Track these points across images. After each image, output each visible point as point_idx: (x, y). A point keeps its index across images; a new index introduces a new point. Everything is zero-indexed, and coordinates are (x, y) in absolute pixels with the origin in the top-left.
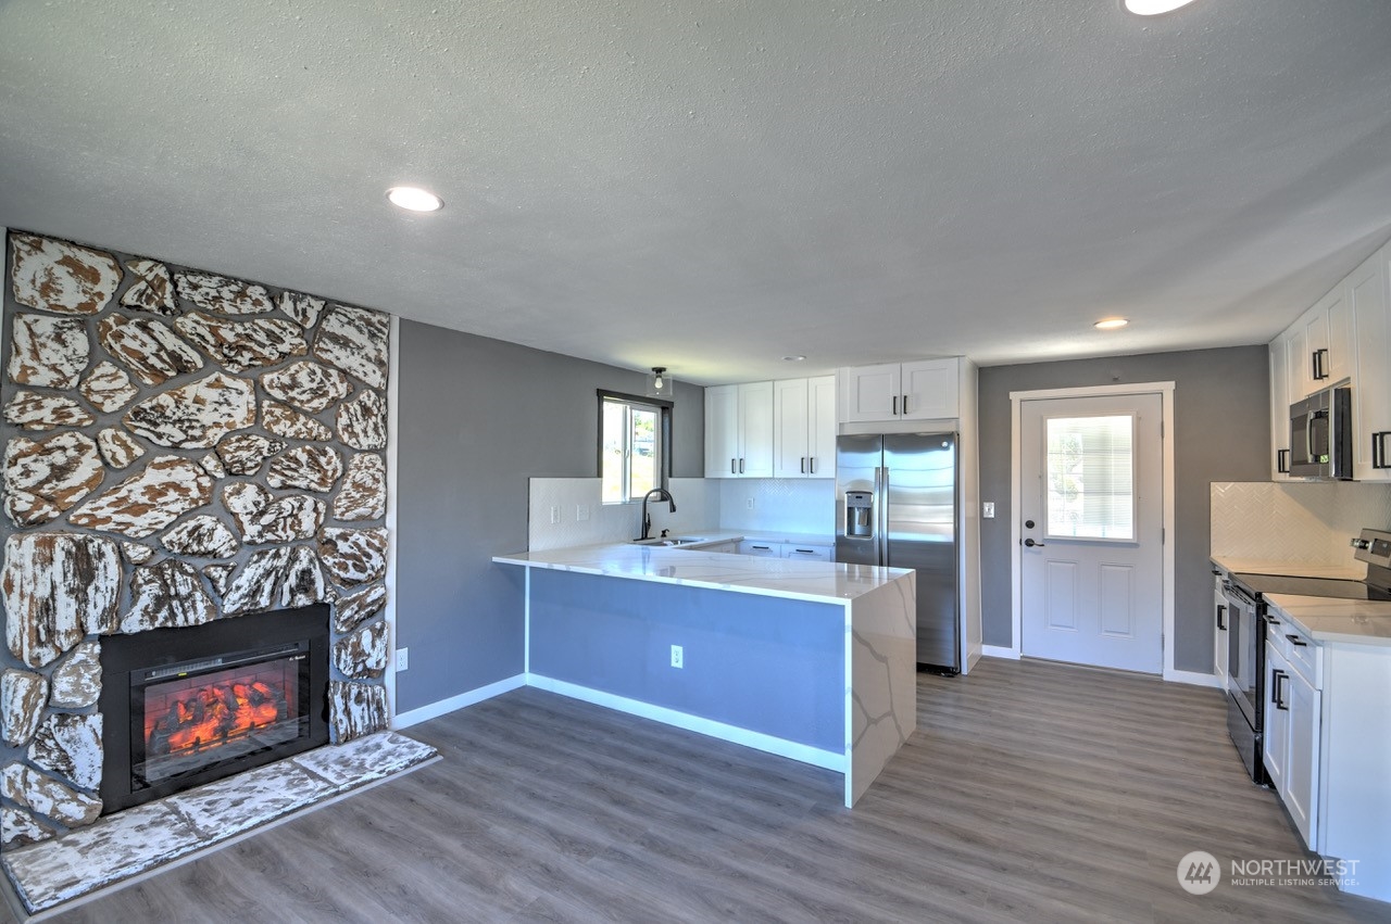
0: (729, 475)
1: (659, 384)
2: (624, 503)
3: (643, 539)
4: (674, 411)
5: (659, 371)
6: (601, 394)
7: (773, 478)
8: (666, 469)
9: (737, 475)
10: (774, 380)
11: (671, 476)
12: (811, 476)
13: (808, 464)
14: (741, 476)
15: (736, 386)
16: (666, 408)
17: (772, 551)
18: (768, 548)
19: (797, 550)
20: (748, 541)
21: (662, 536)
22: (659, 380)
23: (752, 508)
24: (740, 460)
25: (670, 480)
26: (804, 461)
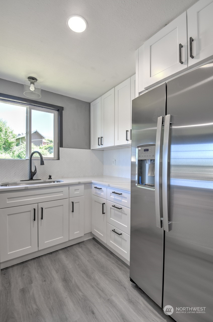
1: (32, 88)
5: (33, 79)
11: (61, 146)
16: (60, 110)
17: (103, 191)
18: (101, 189)
19: (113, 192)
20: (95, 184)
21: (49, 179)
22: (32, 85)
23: (114, 165)
24: (101, 138)
25: (61, 149)
26: (128, 132)
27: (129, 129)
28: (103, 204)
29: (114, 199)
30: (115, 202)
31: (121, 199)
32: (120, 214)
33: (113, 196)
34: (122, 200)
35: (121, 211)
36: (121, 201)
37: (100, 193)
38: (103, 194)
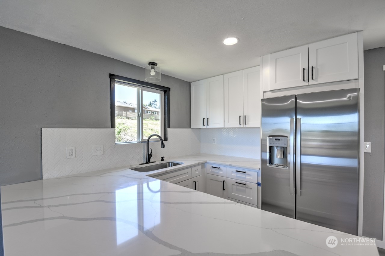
0: (201, 126)
1: (153, 73)
2: (138, 142)
3: (147, 163)
4: (171, 93)
5: (153, 64)
6: (112, 77)
7: (224, 128)
8: (167, 124)
9: (205, 127)
10: (224, 74)
11: (169, 127)
12: (244, 126)
13: (244, 119)
14: (208, 127)
15: (205, 80)
16: (166, 91)
17: (222, 170)
18: (220, 168)
19: (236, 171)
20: (209, 163)
21: (161, 160)
22: (153, 70)
23: (215, 143)
24: (207, 118)
25: (168, 130)
26: (241, 117)
27: (241, 115)
28: (224, 181)
29: (236, 176)
30: (238, 179)
31: (245, 177)
32: (244, 189)
33: (235, 175)
34: (247, 177)
35: (246, 186)
36: (245, 178)
37: (218, 172)
38: (222, 173)
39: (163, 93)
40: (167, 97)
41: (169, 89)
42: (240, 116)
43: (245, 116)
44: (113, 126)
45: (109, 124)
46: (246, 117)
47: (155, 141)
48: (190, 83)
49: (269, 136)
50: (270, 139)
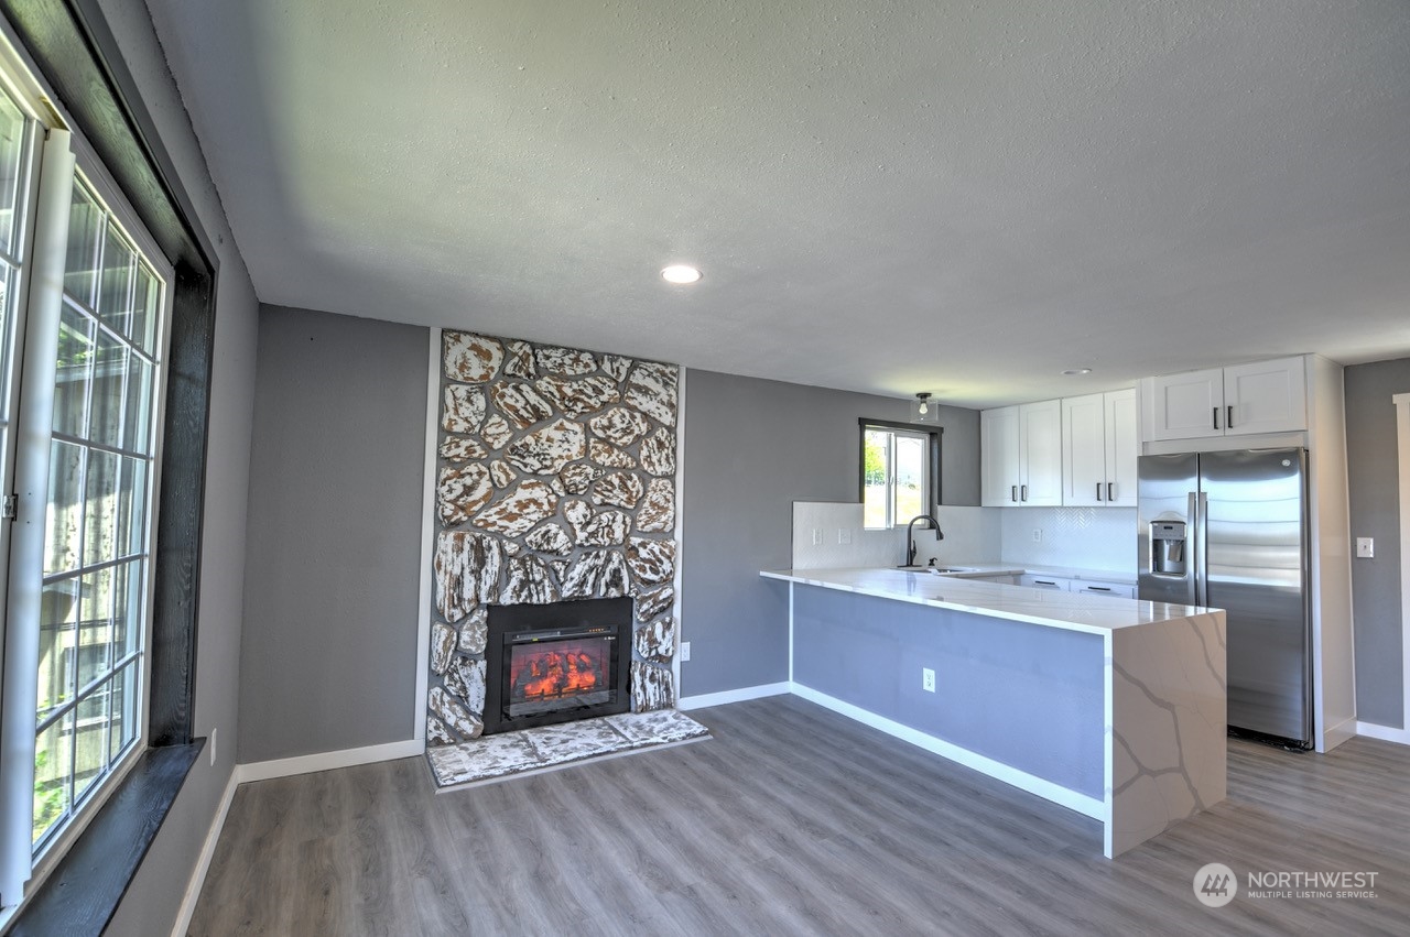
0: (1011, 504)
1: (923, 410)
2: (888, 530)
3: (907, 566)
4: (945, 437)
5: (924, 396)
6: (863, 423)
7: (1062, 507)
8: (935, 497)
9: (1018, 504)
10: (1061, 398)
11: (940, 503)
12: (1109, 504)
13: (1106, 491)
14: (1023, 504)
15: (1016, 408)
16: (934, 434)
17: (1059, 588)
18: (1053, 583)
19: (1089, 587)
20: (1030, 575)
21: (930, 565)
22: (923, 404)
24: (1023, 487)
25: (940, 508)
26: (1101, 487)
27: (1102, 481)
39: (927, 437)
40: (935, 446)
41: (942, 429)
42: (1098, 484)
43: (1110, 484)
44: (861, 500)
45: (857, 497)
46: (1112, 487)
47: (921, 528)
48: (978, 413)
49: (1152, 522)
50: (1154, 528)
